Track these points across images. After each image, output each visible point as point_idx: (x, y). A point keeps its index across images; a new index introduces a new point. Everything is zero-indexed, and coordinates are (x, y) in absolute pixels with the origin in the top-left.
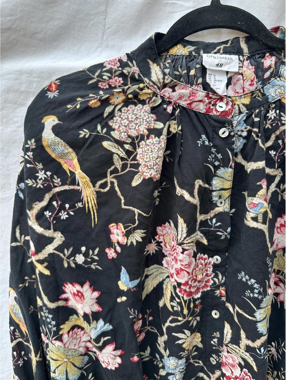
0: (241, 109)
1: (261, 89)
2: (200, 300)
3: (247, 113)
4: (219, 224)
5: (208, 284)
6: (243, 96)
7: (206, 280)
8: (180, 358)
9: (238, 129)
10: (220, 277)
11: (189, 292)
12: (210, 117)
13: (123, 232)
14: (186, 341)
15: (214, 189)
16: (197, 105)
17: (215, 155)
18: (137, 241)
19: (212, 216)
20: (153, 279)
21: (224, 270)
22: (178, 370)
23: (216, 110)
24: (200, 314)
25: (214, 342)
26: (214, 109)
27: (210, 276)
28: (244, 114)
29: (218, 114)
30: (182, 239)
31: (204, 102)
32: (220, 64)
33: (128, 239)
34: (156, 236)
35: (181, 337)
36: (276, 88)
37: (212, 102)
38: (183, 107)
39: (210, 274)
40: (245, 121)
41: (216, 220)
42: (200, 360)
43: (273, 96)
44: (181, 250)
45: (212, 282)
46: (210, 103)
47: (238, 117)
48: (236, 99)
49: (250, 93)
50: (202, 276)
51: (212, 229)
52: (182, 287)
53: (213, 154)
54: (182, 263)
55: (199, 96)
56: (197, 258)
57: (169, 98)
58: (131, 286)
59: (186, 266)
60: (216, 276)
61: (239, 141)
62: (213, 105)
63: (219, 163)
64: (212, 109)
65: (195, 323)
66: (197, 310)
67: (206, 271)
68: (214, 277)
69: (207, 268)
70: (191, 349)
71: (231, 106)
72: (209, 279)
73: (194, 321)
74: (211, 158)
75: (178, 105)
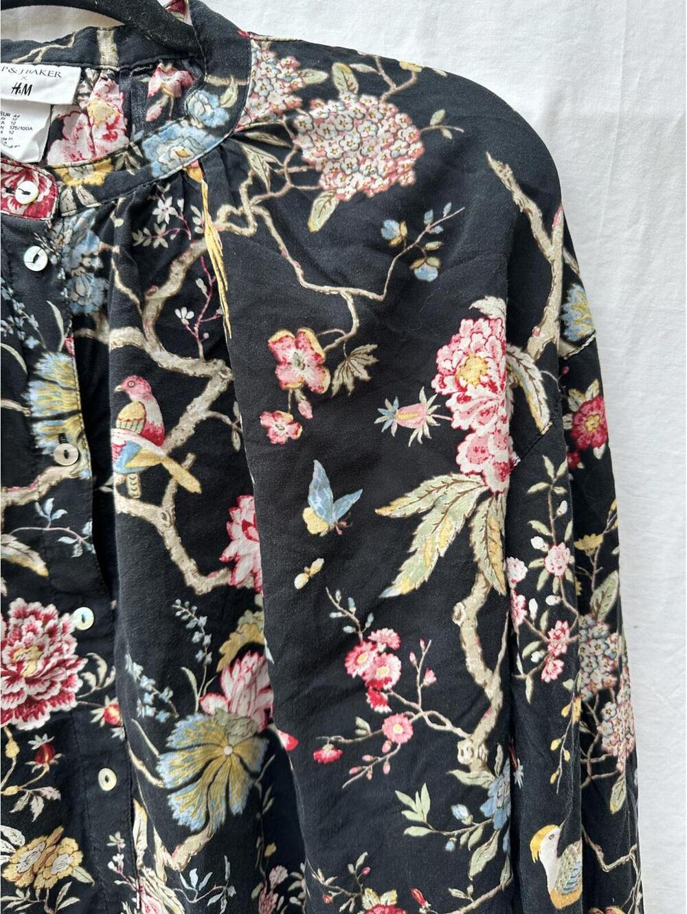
0: (80, 198)
1: (136, 148)
2: (45, 736)
3: (97, 208)
4: (60, 513)
5: (70, 689)
6: (88, 166)
7: (63, 678)
9: (83, 252)
10: (102, 669)
12: (2, 219)
14: (14, 861)
15: (36, 415)
17: (26, 320)
19: (44, 493)
21: (105, 648)
23: (15, 202)
24: (57, 777)
26: (10, 200)
27: (74, 665)
28: (91, 211)
29: (20, 211)
32: (22, 87)
36: (175, 142)
37: (7, 184)
39: (72, 662)
40: (96, 229)
41: (53, 502)
43: (163, 164)
45: (79, 684)
47: (74, 218)
48: (68, 174)
49: (106, 158)
50: (40, 667)
51: (48, 529)
53: (20, 317)
56: (11, 612)
60: (92, 667)
61: (90, 282)
62: (8, 190)
63: (37, 342)
64: (6, 200)
65: (37, 807)
66: (39, 766)
67: (57, 654)
68: (84, 670)
69: (59, 645)
70: (47, 886)
71: (50, 188)
72: (70, 676)
73: (31, 799)
74: (9, 327)
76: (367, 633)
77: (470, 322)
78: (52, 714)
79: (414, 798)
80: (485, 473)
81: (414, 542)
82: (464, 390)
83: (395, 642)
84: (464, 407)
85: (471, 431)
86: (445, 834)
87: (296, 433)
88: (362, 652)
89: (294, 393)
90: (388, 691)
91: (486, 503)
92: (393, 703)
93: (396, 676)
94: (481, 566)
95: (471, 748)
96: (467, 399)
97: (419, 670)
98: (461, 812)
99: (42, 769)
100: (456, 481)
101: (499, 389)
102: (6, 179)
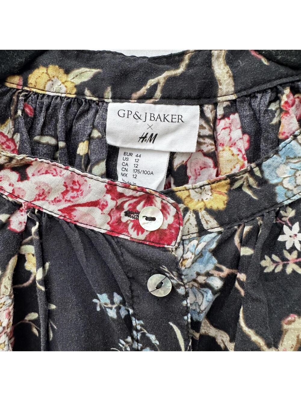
0: (203, 222)
1: (256, 169)
3: (219, 233)
6: (206, 187)
9: (198, 270)
12: (121, 243)
16: (86, 214)
17: (143, 334)
23: (139, 228)
26: (131, 225)
28: (213, 235)
29: (142, 237)
31: (103, 207)
37: (126, 207)
38: (50, 217)
40: (215, 252)
43: (288, 189)
46: (119, 208)
47: (195, 242)
48: (189, 196)
49: (225, 179)
53: (137, 331)
55: (89, 192)
57: (12, 195)
61: (205, 296)
62: (127, 214)
64: (126, 224)
71: (175, 216)
74: (127, 346)
75: (39, 212)
102: (125, 202)
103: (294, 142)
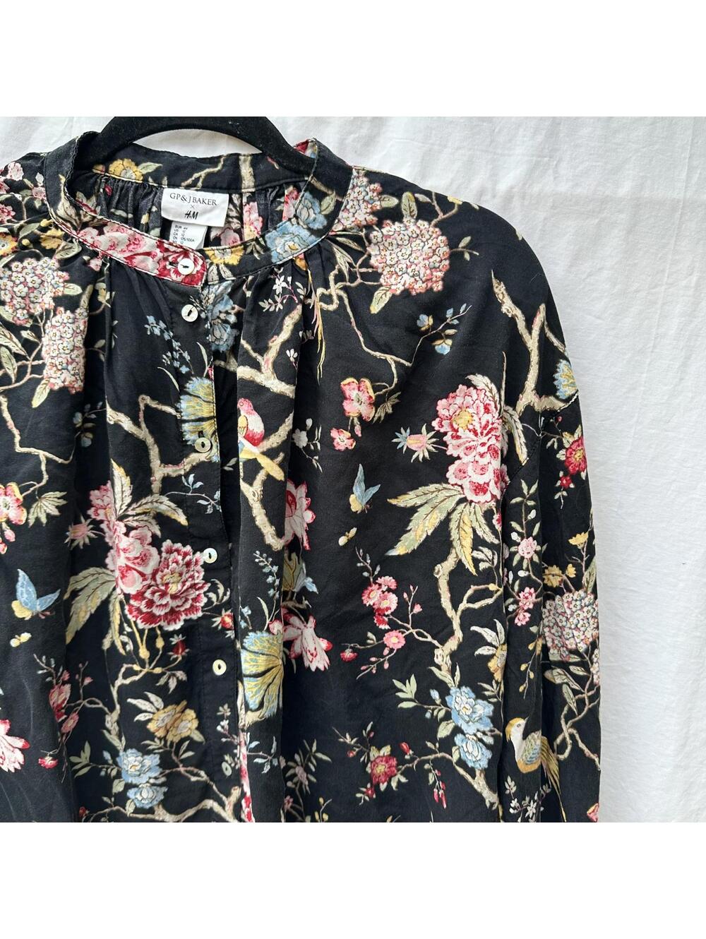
0: (222, 273)
1: (261, 239)
2: (180, 636)
3: (233, 281)
4: (199, 484)
5: (198, 604)
6: (228, 250)
7: (193, 596)
8: (145, 751)
9: (221, 309)
10: (221, 590)
11: (147, 613)
12: (166, 283)
13: (18, 500)
14: (155, 718)
15: (185, 418)
16: (143, 261)
17: (181, 354)
18: (48, 516)
19: (188, 470)
20: (89, 596)
21: (225, 575)
22: (144, 779)
23: (177, 273)
24: (186, 665)
25: (223, 727)
26: (172, 270)
27: (201, 588)
28: (228, 282)
29: (179, 279)
30: (124, 507)
31: (154, 257)
32: (192, 212)
33: (28, 513)
34: (89, 509)
35: (143, 708)
36: (288, 237)
37: (170, 259)
38: (118, 263)
39: (200, 585)
40: (231, 295)
41: (194, 477)
42: (201, 769)
43: (279, 253)
44: (124, 530)
45: (205, 600)
46: (165, 259)
47: (217, 286)
48: (214, 254)
49: (241, 245)
50: (180, 588)
51: (190, 494)
52: (132, 602)
53: (176, 351)
54: (127, 555)
55: (145, 245)
56: (163, 549)
57: (92, 245)
58: (41, 607)
59: (136, 561)
60: (214, 589)
61: (226, 331)
62: (171, 264)
63: (188, 369)
64: (169, 270)
65: (173, 684)
66: (175, 656)
67: (190, 579)
68: (208, 591)
69: (192, 573)
70: (174, 740)
71: (202, 266)
72: (199, 595)
73: (169, 678)
74: (167, 360)
75: (110, 258)
76: (375, 579)
77: (465, 387)
78: (185, 621)
79: (405, 684)
80: (464, 486)
81: (410, 524)
82: (457, 431)
83: (393, 585)
84: (455, 442)
85: (459, 458)
86: (425, 707)
87: (352, 445)
88: (372, 591)
89: (353, 419)
90: (388, 616)
91: (463, 505)
92: (390, 623)
93: (394, 607)
94: (454, 543)
95: (442, 655)
96: (458, 437)
97: (410, 604)
98: (435, 694)
99: (177, 658)
100: (445, 488)
101: (479, 434)
102: (170, 256)
103: (288, 223)
